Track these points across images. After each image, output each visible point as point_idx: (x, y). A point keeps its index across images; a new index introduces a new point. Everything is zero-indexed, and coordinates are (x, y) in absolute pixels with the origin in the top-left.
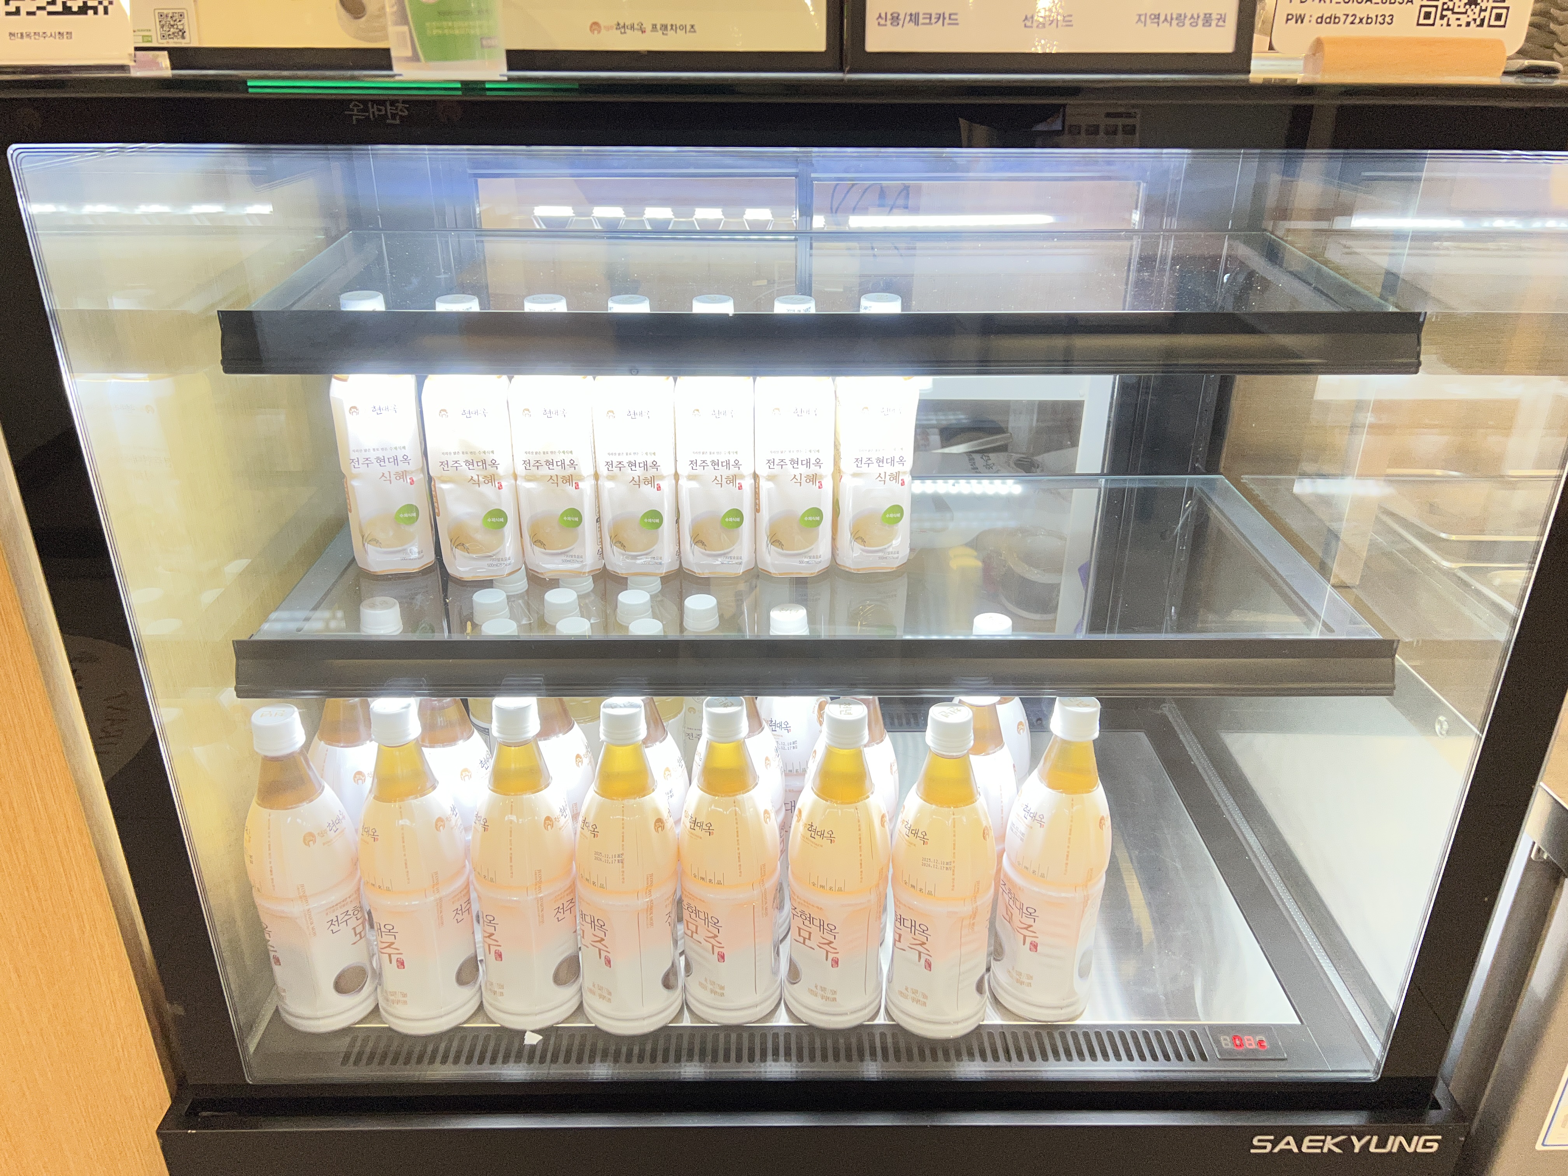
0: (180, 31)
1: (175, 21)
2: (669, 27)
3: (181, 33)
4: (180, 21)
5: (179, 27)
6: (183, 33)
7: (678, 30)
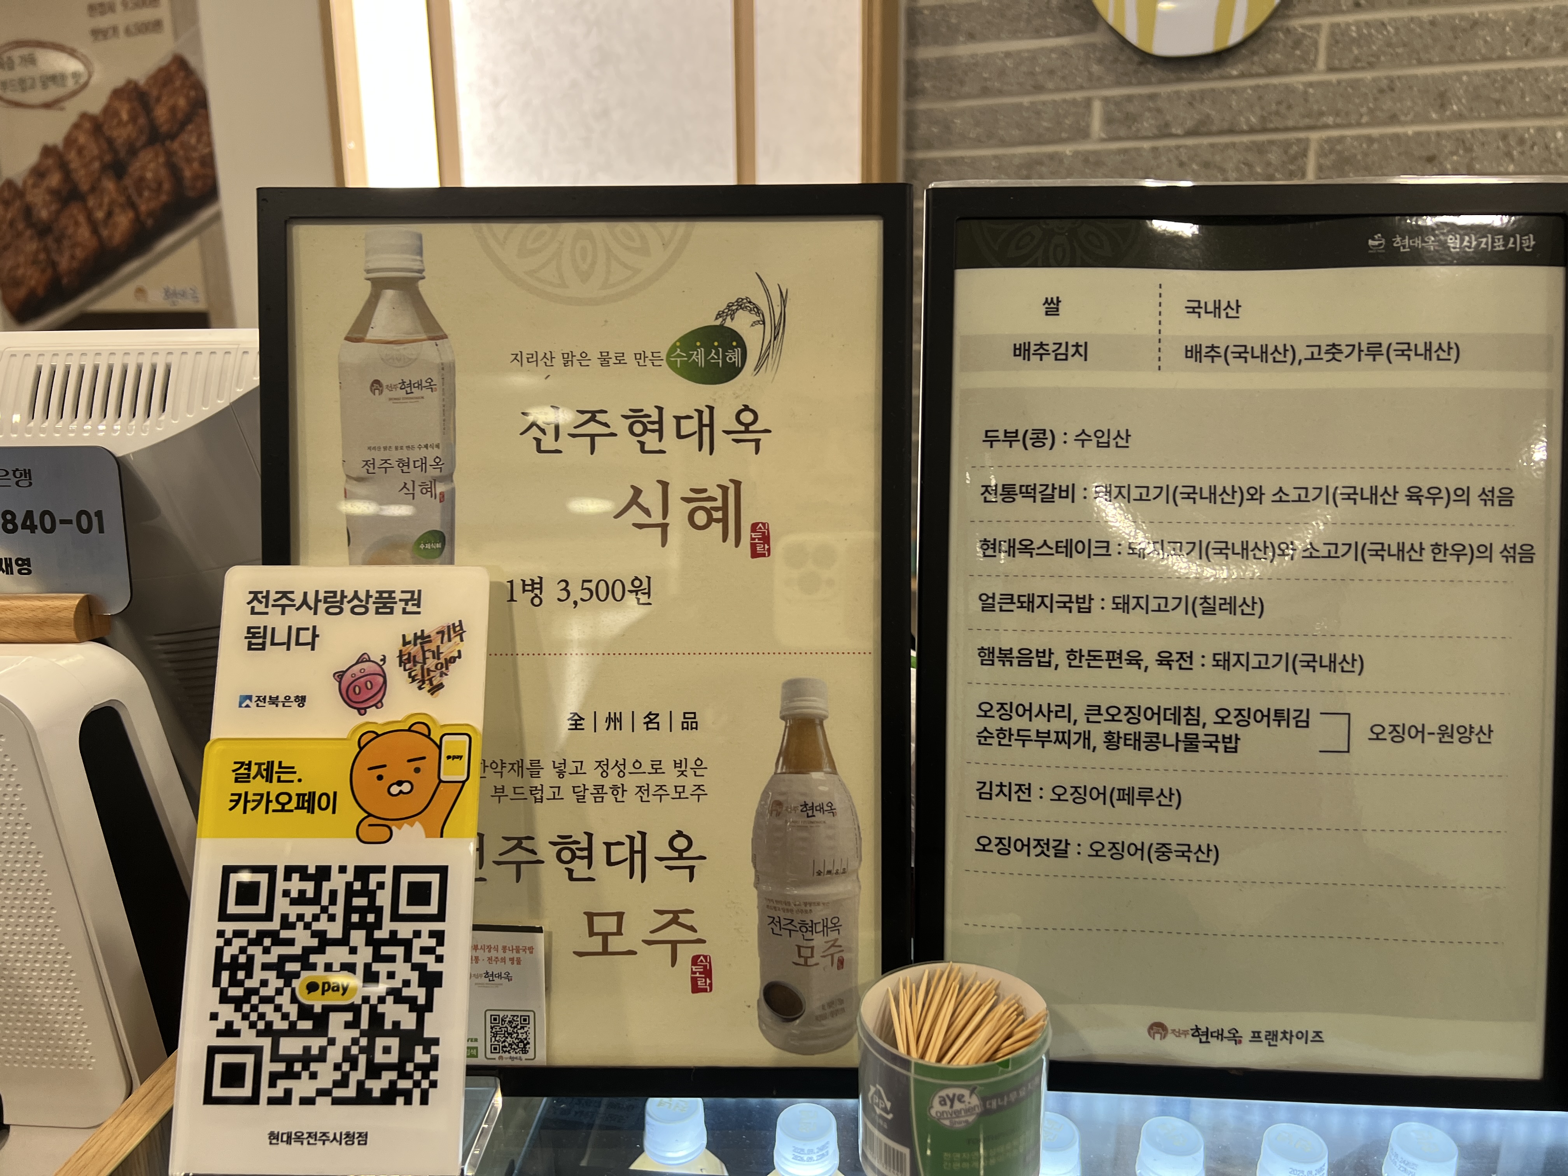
0: (522, 1041)
1: (516, 1027)
2: (1280, 1036)
3: (521, 1045)
4: (522, 1028)
5: (520, 1036)
6: (525, 1045)
7: (1294, 1039)
